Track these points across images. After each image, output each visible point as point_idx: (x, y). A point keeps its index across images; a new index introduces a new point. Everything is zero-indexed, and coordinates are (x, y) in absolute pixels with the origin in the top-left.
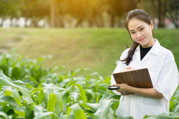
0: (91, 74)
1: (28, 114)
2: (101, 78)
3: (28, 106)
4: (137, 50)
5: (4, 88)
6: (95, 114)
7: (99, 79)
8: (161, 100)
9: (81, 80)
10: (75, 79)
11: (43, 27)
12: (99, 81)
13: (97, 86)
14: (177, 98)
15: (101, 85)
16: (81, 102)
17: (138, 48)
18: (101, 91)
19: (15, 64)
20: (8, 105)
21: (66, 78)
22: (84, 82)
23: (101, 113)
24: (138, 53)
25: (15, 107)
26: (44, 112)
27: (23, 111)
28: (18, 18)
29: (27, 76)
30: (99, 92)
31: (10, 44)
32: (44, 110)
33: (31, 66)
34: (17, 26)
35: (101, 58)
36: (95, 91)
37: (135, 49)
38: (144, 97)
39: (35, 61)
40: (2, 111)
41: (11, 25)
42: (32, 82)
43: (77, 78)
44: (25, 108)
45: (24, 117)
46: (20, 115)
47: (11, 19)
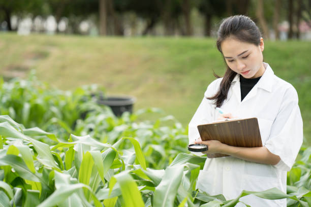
0: (161, 119)
1: (47, 185)
2: (179, 125)
3: (46, 171)
4: (235, 82)
5: (11, 141)
6: (157, 188)
7: (175, 128)
8: (276, 166)
9: (144, 129)
10: (135, 126)
11: (86, 34)
12: (174, 131)
13: (171, 140)
14: (305, 162)
15: (178, 137)
16: (137, 166)
17: (237, 80)
18: (178, 147)
19: (35, 98)
20: (13, 170)
21: (120, 125)
22: (150, 133)
23: (166, 187)
24: (236, 88)
25: (25, 173)
26: (72, 183)
27: (37, 181)
28: (44, 17)
29: (54, 120)
30: (174, 149)
31: (29, 63)
32: (72, 179)
33: (62, 103)
34: (43, 31)
35: (183, 91)
36: (166, 148)
37: (232, 81)
38: (246, 161)
39: (69, 94)
40: (2, 180)
41: (33, 30)
42: (62, 130)
43: (138, 124)
44: (41, 175)
45: (39, 191)
46: (34, 186)
47: (33, 19)
